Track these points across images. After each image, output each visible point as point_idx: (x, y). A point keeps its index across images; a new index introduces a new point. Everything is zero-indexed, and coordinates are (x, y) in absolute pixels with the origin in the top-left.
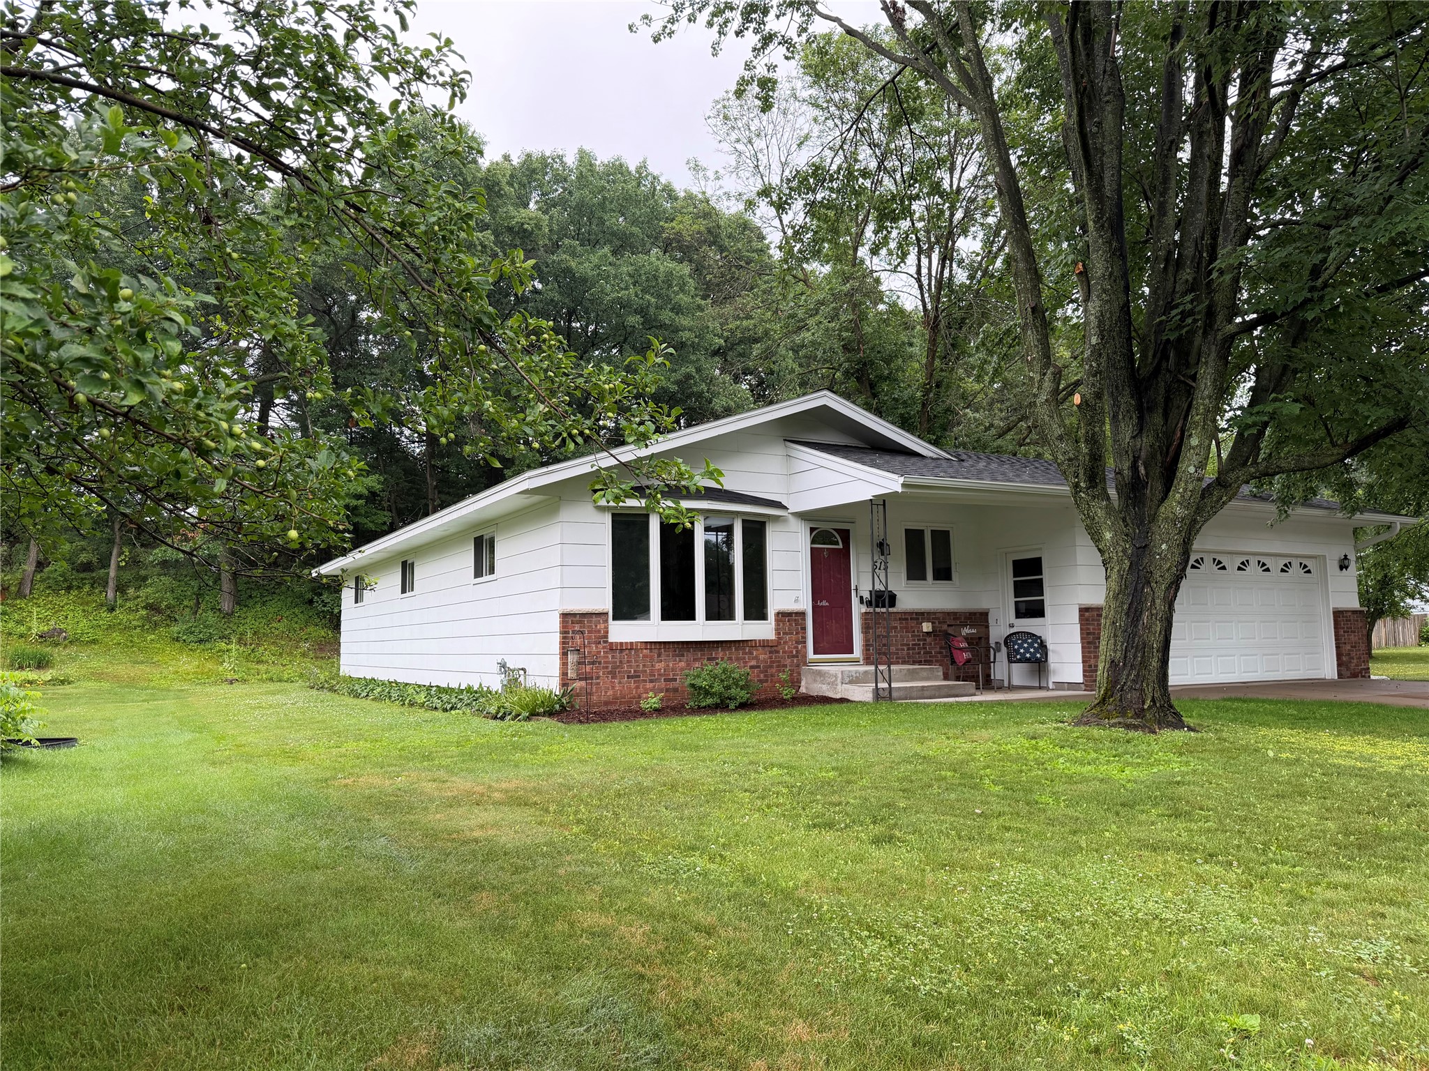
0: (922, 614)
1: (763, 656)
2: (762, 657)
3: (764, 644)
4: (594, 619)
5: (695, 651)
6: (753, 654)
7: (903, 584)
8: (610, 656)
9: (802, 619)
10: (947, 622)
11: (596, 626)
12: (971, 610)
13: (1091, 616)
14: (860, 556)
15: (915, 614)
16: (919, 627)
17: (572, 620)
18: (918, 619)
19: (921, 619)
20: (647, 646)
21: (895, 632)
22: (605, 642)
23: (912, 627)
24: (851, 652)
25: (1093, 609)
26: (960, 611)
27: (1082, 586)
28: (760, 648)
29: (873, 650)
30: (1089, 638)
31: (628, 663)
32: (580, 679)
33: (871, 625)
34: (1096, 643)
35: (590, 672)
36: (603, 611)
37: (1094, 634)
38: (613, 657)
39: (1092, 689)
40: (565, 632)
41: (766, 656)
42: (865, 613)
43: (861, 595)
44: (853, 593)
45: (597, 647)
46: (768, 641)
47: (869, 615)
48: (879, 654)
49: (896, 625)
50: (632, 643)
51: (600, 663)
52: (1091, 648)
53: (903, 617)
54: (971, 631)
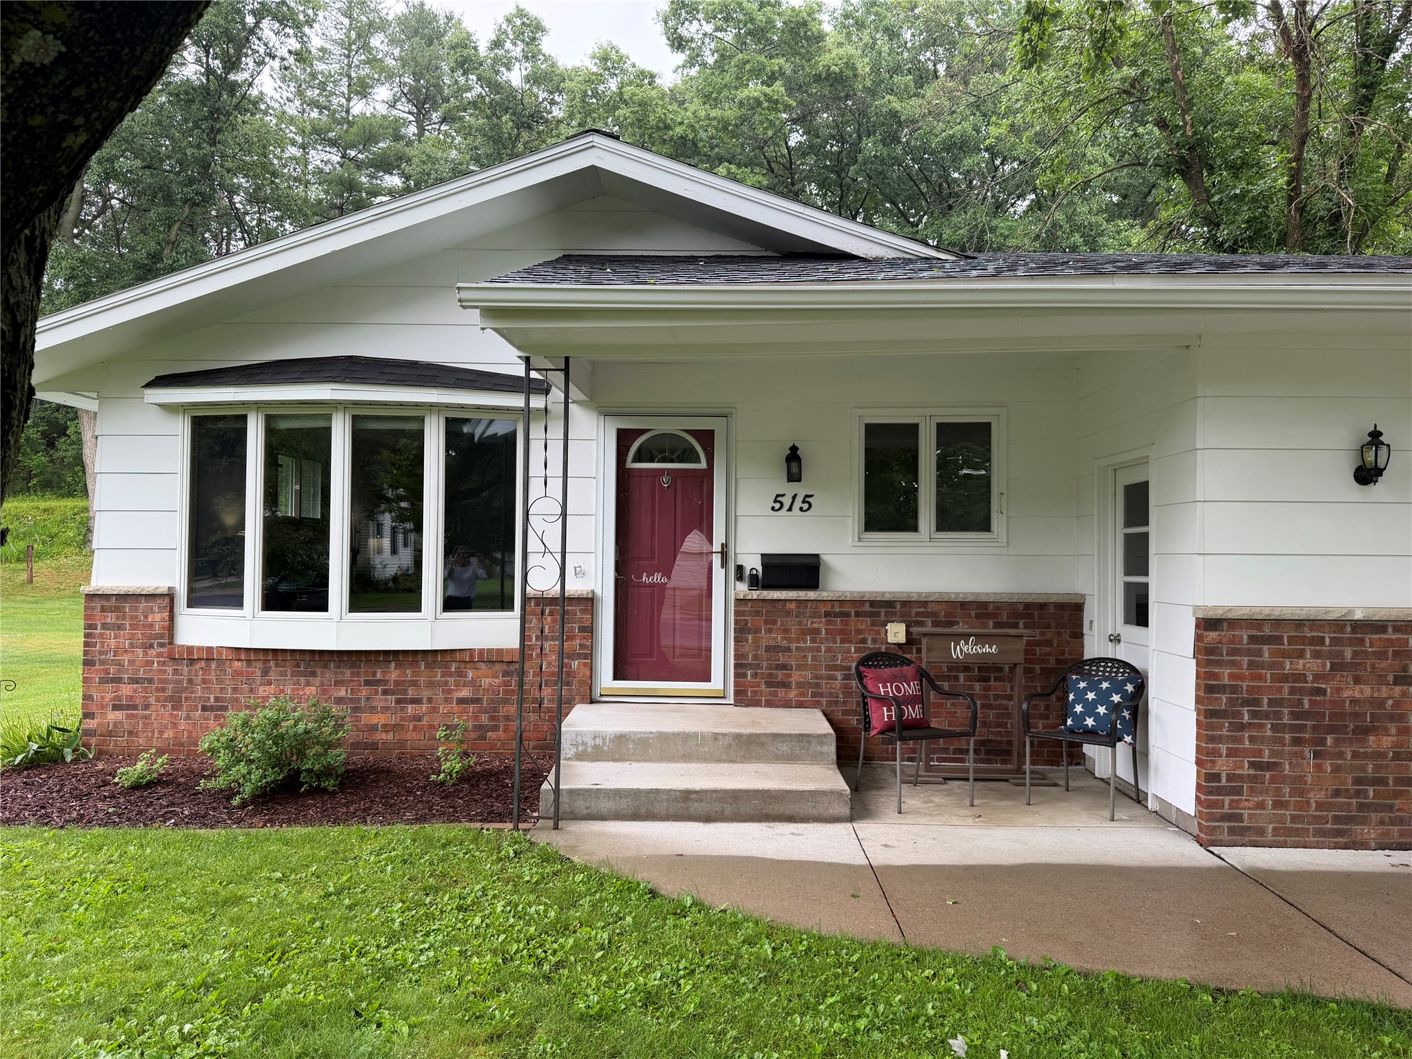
0: (889, 604)
1: (489, 680)
2: (486, 682)
3: (492, 658)
4: (143, 605)
5: (339, 667)
6: (466, 676)
7: (850, 540)
8: (170, 670)
9: (583, 611)
10: (957, 623)
11: (146, 617)
12: (1034, 596)
13: (1224, 640)
14: (741, 483)
15: (868, 603)
16: (878, 632)
17: (102, 606)
18: (878, 614)
19: (886, 615)
20: (239, 655)
21: (813, 641)
22: (161, 645)
23: (858, 632)
24: (707, 678)
25: (1234, 623)
26: (998, 599)
27: (1207, 557)
28: (483, 666)
29: (755, 675)
30: (1216, 699)
31: (204, 683)
32: (115, 708)
33: (752, 624)
34: (1239, 715)
35: (131, 697)
36: (159, 591)
37: (1234, 689)
38: (176, 672)
39: (1213, 838)
40: (89, 626)
41: (497, 681)
42: (739, 601)
43: (739, 563)
44: (716, 560)
45: (145, 654)
46: (500, 651)
47: (749, 605)
48: (769, 684)
49: (816, 626)
50: (210, 649)
51: (150, 681)
52: (1221, 727)
53: (837, 610)
54: (979, 650)
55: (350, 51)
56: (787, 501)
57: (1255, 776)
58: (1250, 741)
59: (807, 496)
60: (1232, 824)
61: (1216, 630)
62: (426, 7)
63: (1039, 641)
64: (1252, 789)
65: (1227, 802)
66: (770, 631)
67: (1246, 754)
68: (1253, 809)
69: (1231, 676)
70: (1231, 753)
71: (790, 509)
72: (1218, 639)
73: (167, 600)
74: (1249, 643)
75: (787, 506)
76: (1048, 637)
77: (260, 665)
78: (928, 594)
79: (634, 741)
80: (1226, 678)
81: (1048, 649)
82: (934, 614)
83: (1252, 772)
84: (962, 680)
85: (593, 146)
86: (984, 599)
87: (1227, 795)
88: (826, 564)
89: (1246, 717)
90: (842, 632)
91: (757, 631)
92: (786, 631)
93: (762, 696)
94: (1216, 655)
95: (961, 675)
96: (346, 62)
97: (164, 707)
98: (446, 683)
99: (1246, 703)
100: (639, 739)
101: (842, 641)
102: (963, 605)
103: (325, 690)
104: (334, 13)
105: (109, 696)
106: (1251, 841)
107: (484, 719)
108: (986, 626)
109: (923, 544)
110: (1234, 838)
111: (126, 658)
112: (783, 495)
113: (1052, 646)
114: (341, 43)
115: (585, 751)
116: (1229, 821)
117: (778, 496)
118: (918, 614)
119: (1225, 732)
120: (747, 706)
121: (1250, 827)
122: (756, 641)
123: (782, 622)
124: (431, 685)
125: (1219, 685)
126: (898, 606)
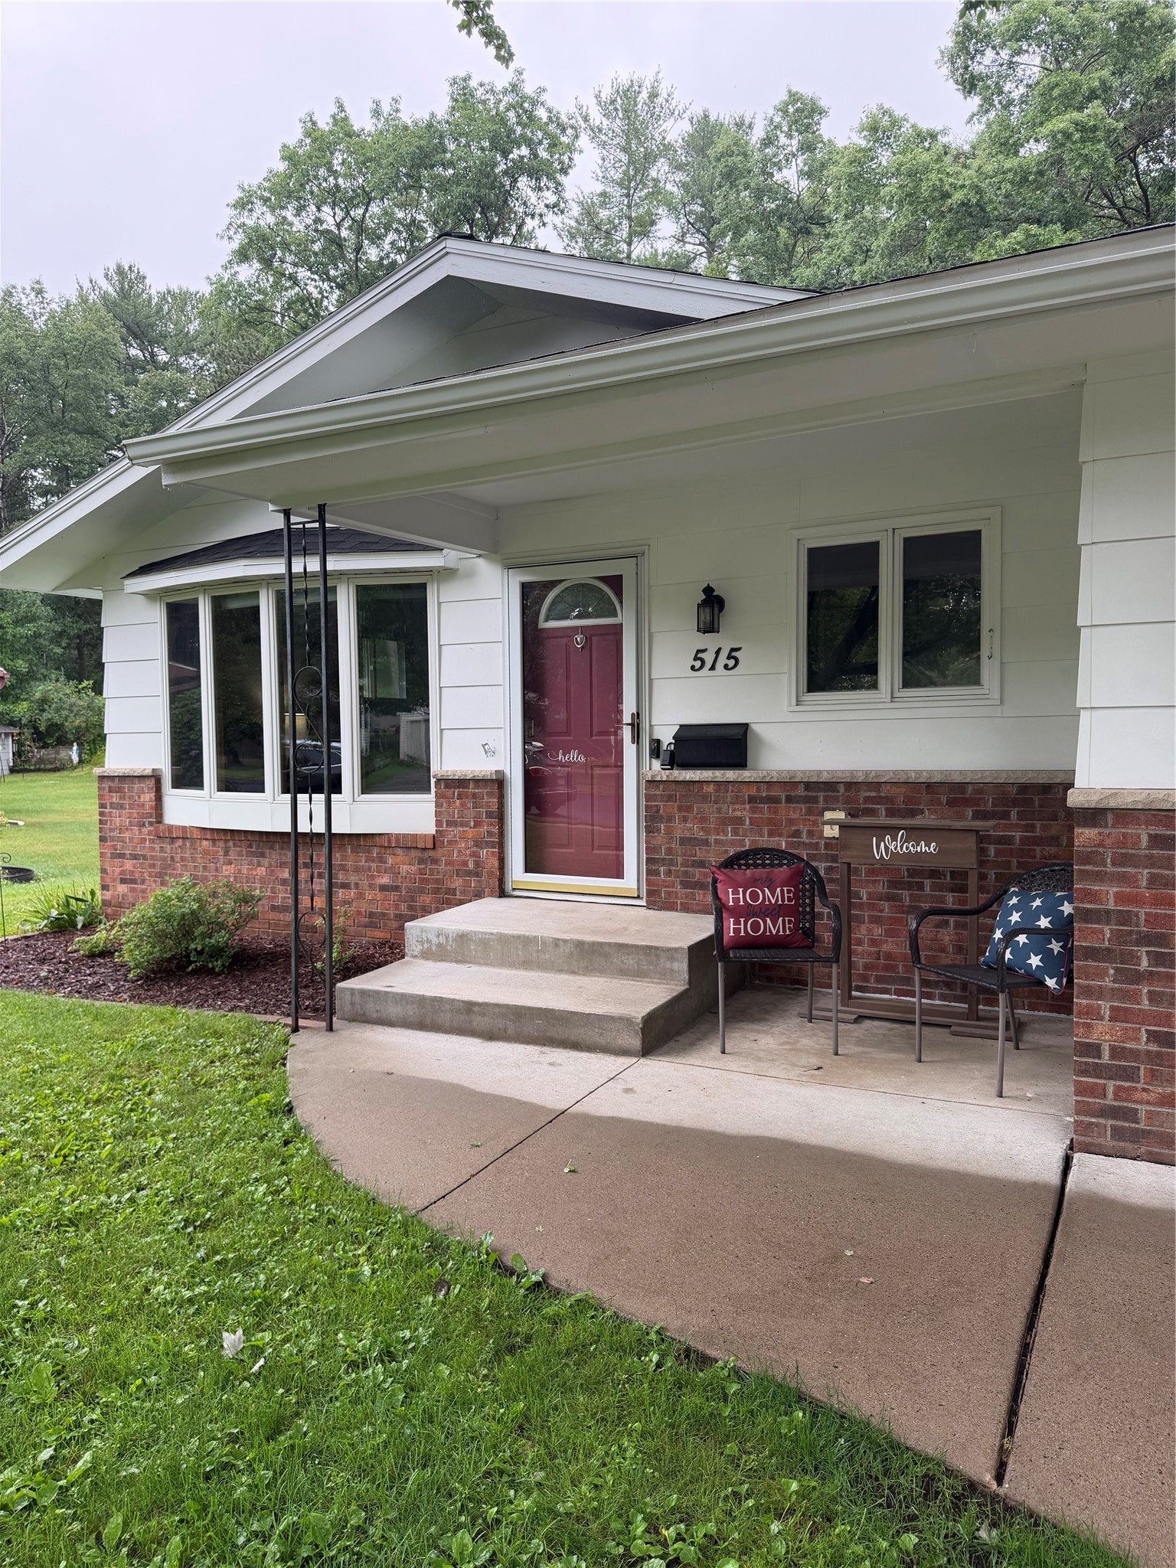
0: (831, 785)
3: (407, 844)
5: (282, 849)
6: (386, 862)
7: (786, 704)
8: (157, 847)
9: (490, 794)
10: (922, 812)
11: (139, 797)
12: (1030, 775)
13: (1108, 842)
14: (657, 639)
15: (802, 785)
16: (815, 823)
17: (110, 787)
18: (815, 800)
19: (826, 800)
20: (205, 834)
21: (735, 832)
22: (151, 824)
23: (791, 822)
24: (619, 874)
25: (1125, 815)
26: (977, 778)
27: (1096, 713)
28: (399, 851)
29: (669, 873)
30: (1094, 931)
31: (182, 861)
32: (123, 881)
33: (664, 811)
34: (1134, 958)
35: (132, 871)
36: (146, 773)
37: (1125, 918)
38: (162, 849)
39: (1088, 1140)
40: (102, 806)
41: (413, 868)
42: (651, 783)
43: (655, 737)
44: (627, 733)
45: (140, 832)
46: (415, 836)
47: (661, 788)
48: (685, 885)
49: (738, 813)
50: (184, 828)
51: (145, 857)
52: (1101, 974)
53: (764, 794)
54: (911, 848)
55: (629, 188)
56: (709, 658)
57: (1159, 1055)
58: (1151, 1000)
59: (733, 650)
60: (1119, 1123)
61: (1094, 826)
62: (712, 118)
63: (1041, 838)
64: (1153, 1075)
65: (1110, 1090)
66: (685, 820)
67: (1144, 1017)
68: (1155, 1104)
69: (1120, 898)
70: (1117, 1015)
71: (713, 668)
72: (1097, 839)
73: (152, 783)
74: (1150, 847)
75: (708, 665)
76: (1053, 832)
77: (221, 844)
78: (878, 774)
79: (475, 942)
80: (1112, 901)
81: (1053, 850)
82: (889, 800)
83: (1153, 1047)
84: (928, 889)
85: (447, 253)
86: (957, 779)
87: (1110, 1078)
88: (756, 735)
89: (1145, 963)
90: (770, 822)
91: (670, 819)
92: (703, 820)
93: (677, 898)
94: (1095, 864)
95: (927, 883)
96: (626, 202)
97: (155, 881)
98: (370, 869)
99: (1144, 940)
100: (480, 940)
101: (770, 835)
102: (930, 787)
103: (273, 871)
104: (612, 151)
105: (118, 870)
106: (1150, 1153)
107: (403, 907)
108: (960, 817)
109: (880, 706)
110: (1122, 1144)
111: (127, 835)
112: (704, 651)
113: (1059, 845)
114: (620, 184)
115: (430, 949)
116: (1115, 1118)
117: (699, 651)
118: (867, 799)
119: (1108, 983)
120: (660, 909)
121: (1149, 1132)
122: (669, 831)
123: (699, 808)
124: (357, 870)
125: (1099, 911)
126: (842, 789)
